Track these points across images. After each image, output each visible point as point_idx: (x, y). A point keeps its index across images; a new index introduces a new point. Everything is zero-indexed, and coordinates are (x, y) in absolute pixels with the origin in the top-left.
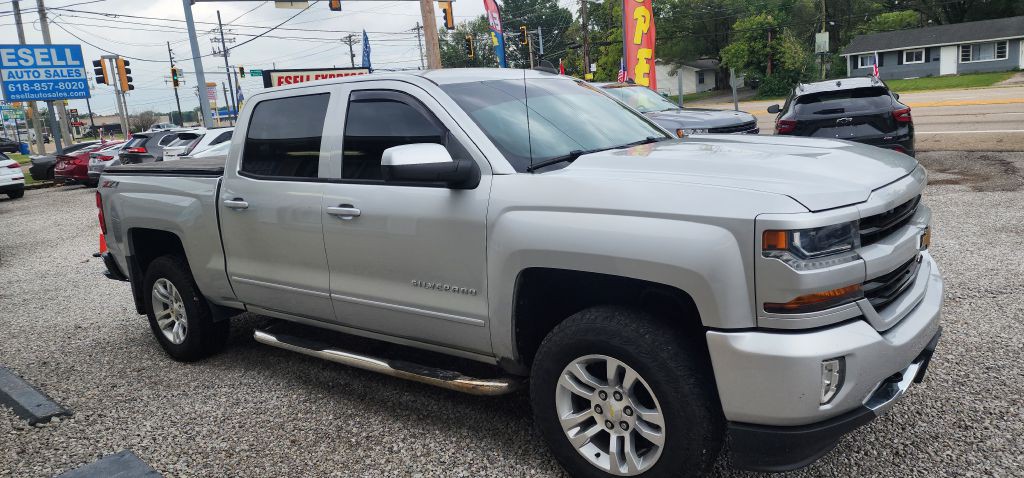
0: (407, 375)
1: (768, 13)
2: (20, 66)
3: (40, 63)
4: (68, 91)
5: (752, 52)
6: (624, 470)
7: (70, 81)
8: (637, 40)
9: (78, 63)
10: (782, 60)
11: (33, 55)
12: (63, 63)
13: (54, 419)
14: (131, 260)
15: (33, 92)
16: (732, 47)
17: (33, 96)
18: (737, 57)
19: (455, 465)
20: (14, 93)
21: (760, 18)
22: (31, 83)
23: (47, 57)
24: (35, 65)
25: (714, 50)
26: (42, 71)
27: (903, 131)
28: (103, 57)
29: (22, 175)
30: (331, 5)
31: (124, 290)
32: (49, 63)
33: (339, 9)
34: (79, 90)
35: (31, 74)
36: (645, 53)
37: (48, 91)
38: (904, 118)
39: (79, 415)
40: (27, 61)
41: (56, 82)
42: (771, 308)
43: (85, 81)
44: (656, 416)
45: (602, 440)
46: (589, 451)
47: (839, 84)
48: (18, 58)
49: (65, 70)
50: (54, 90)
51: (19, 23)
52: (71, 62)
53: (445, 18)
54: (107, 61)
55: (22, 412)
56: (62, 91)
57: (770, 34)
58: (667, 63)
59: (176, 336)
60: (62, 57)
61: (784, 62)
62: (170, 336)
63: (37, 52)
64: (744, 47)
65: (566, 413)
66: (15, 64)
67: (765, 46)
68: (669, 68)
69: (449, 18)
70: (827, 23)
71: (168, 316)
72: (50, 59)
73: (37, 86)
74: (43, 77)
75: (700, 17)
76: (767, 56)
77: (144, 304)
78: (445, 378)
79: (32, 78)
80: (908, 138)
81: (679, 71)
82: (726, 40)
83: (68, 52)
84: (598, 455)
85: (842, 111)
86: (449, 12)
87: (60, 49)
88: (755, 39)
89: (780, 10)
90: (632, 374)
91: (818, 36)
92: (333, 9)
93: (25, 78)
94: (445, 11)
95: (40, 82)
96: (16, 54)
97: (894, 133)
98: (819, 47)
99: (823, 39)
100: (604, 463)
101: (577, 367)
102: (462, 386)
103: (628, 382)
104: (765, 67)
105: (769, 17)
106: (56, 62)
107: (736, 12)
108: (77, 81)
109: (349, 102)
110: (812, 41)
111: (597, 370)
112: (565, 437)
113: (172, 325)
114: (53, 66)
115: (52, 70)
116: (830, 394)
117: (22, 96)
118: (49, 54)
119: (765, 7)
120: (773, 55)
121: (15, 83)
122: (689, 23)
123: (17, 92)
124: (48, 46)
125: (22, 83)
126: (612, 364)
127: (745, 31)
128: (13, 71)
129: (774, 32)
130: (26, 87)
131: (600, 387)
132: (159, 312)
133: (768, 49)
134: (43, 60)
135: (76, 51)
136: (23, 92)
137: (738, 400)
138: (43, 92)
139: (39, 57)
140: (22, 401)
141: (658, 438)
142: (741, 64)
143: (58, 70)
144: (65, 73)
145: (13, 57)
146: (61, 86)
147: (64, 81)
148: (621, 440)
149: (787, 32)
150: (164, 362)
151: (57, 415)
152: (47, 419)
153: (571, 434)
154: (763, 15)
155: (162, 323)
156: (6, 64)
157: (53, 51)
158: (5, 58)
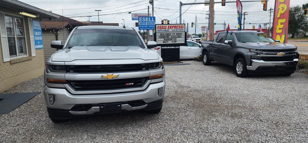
2: (143, 22)
3: (146, 21)
4: (151, 28)
7: (152, 25)
8: (278, 16)
9: (154, 21)
11: (145, 19)
12: (151, 21)
15: (144, 28)
20: (140, 28)
22: (144, 26)
24: (145, 22)
26: (146, 23)
28: (164, 20)
30: (222, 4)
32: (148, 21)
34: (153, 28)
37: (147, 28)
41: (149, 26)
43: (155, 25)
48: (142, 20)
49: (151, 23)
50: (149, 27)
52: (153, 21)
53: (264, 7)
56: (150, 28)
60: (151, 19)
66: (142, 21)
69: (265, 7)
72: (149, 20)
73: (145, 26)
74: (147, 24)
79: (144, 24)
83: (152, 18)
94: (264, 4)
96: (142, 19)
106: (150, 21)
114: (149, 22)
115: (149, 23)
118: (149, 19)
121: (141, 25)
130: (143, 26)
135: (154, 18)
136: (142, 28)
138: (146, 28)
139: (146, 19)
143: (150, 23)
144: (151, 24)
146: (150, 26)
156: (140, 21)
157: (149, 18)
158: (140, 19)
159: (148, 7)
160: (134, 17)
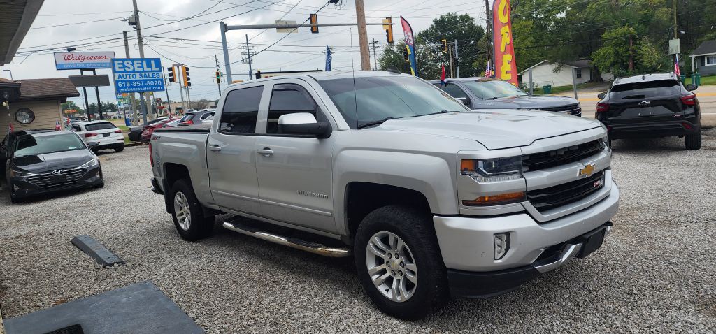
0: (295, 245)
1: (630, 26)
2: (126, 72)
3: (136, 69)
4: (152, 87)
5: (617, 54)
6: (399, 299)
7: (154, 80)
8: (502, 49)
9: (158, 69)
10: (641, 60)
11: (133, 65)
12: (150, 69)
13: (115, 264)
14: (164, 181)
15: (132, 87)
16: (601, 51)
17: (132, 89)
18: (605, 59)
19: (316, 296)
20: (121, 88)
21: (623, 30)
22: (131, 82)
23: (140, 65)
24: (134, 71)
25: (587, 53)
26: (137, 74)
27: (690, 111)
28: (174, 65)
29: (122, 137)
30: (312, 30)
31: (161, 199)
32: (141, 70)
33: (317, 32)
34: (158, 86)
35: (131, 76)
36: (508, 57)
37: (141, 87)
38: (690, 102)
39: (129, 264)
40: (129, 68)
41: (145, 81)
42: (466, 203)
43: (162, 80)
44: (413, 266)
45: (389, 282)
46: (382, 289)
47: (644, 78)
48: (124, 67)
49: (151, 74)
50: (144, 86)
51: (126, 45)
52: (154, 69)
53: (387, 36)
54: (176, 68)
55: (100, 261)
56: (149, 86)
57: (631, 41)
58: (552, 63)
59: (185, 225)
60: (149, 65)
61: (642, 62)
62: (182, 226)
63: (135, 62)
64: (611, 51)
65: (371, 266)
66: (123, 70)
67: (627, 50)
68: (554, 66)
69: (390, 36)
70: (679, 32)
71: (182, 214)
72: (142, 67)
73: (134, 84)
74: (138, 78)
75: (578, 30)
76: (629, 56)
77: (170, 207)
78: (314, 247)
79: (132, 79)
80: (694, 116)
81: (561, 69)
82: (598, 45)
83: (153, 62)
84: (387, 291)
85: (643, 97)
86: (390, 31)
87: (149, 61)
88: (619, 45)
89: (640, 23)
90: (401, 243)
91: (671, 42)
92: (313, 32)
93: (128, 79)
94: (387, 31)
95: (136, 81)
96: (123, 64)
97: (682, 113)
98: (672, 50)
99: (675, 44)
100: (390, 295)
101: (376, 239)
102: (321, 252)
103: (399, 247)
104: (628, 66)
105: (631, 29)
106: (146, 69)
107: (605, 25)
108: (157, 80)
109: (273, 91)
110: (666, 45)
111: (385, 240)
112: (371, 280)
113: (184, 219)
114: (143, 71)
115: (143, 74)
116: (502, 254)
117: (126, 90)
118: (142, 64)
119: (627, 21)
120: (635, 56)
121: (122, 81)
122: (569, 34)
123: (123, 87)
124: (142, 59)
125: (126, 81)
126: (392, 236)
127: (611, 39)
128: (121, 74)
129: (634, 39)
130: (128, 84)
131: (388, 251)
132: (178, 212)
133: (630, 52)
134: (139, 67)
135: (158, 61)
136: (126, 87)
137: (453, 257)
138: (138, 87)
139: (136, 66)
140: (101, 255)
141: (414, 279)
142: (608, 64)
143: (147, 73)
144: (151, 76)
145: (122, 66)
146: (148, 83)
147: (150, 80)
148: (399, 281)
149: (645, 39)
150: (179, 241)
151: (118, 263)
152: (112, 265)
153: (374, 278)
154: (626, 28)
155: (179, 218)
156: (117, 70)
157: (144, 62)
158: (117, 66)
159: (125, 33)
160: (61, 61)
